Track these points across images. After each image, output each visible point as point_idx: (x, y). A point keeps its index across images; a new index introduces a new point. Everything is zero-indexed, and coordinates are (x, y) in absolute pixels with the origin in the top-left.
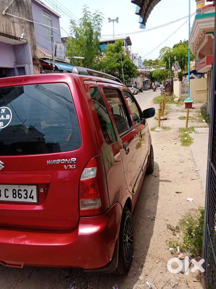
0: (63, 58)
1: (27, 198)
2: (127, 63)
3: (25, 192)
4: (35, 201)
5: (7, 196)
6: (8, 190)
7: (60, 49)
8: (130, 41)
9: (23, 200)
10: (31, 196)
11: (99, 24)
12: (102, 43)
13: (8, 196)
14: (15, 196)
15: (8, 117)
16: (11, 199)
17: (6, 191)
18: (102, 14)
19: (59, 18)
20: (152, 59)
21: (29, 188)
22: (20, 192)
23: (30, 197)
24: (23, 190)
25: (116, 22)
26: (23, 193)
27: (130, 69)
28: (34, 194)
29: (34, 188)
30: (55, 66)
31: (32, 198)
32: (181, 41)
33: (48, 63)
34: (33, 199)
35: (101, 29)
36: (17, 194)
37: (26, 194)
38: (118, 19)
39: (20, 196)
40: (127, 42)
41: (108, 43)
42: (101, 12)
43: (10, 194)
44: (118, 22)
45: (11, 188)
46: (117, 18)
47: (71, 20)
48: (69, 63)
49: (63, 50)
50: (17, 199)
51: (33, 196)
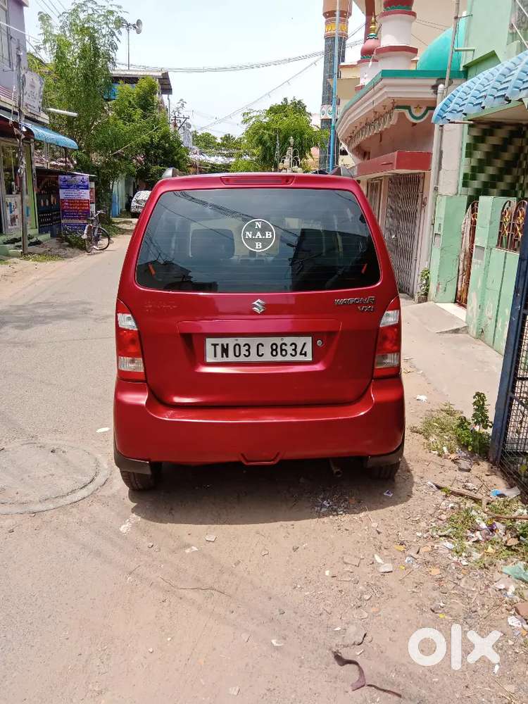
0: (36, 111)
1: (296, 354)
2: (165, 136)
3: (293, 347)
4: (309, 358)
5: (260, 354)
6: (263, 346)
7: (33, 86)
8: (170, 84)
9: (288, 358)
10: (303, 352)
11: (113, 34)
12: (116, 79)
13: (263, 354)
14: (274, 353)
15: (268, 235)
16: (268, 357)
17: (260, 346)
18: (121, 10)
19: (25, 8)
20: (209, 132)
21: (300, 341)
22: (284, 347)
23: (301, 354)
24: (289, 344)
25: (135, 31)
26: (290, 349)
27: (171, 152)
28: (309, 349)
29: (309, 340)
30: (27, 128)
31: (305, 354)
32: (285, 99)
33: (8, 120)
34: (306, 356)
35: (116, 48)
36: (279, 350)
37: (295, 350)
38: (140, 26)
39: (284, 353)
40: (161, 84)
41: (121, 82)
42: (119, 4)
43: (266, 350)
44: (139, 32)
45: (268, 341)
46: (139, 22)
47: (40, 13)
48: (47, 124)
49: (37, 91)
50: (279, 358)
51: (306, 352)
